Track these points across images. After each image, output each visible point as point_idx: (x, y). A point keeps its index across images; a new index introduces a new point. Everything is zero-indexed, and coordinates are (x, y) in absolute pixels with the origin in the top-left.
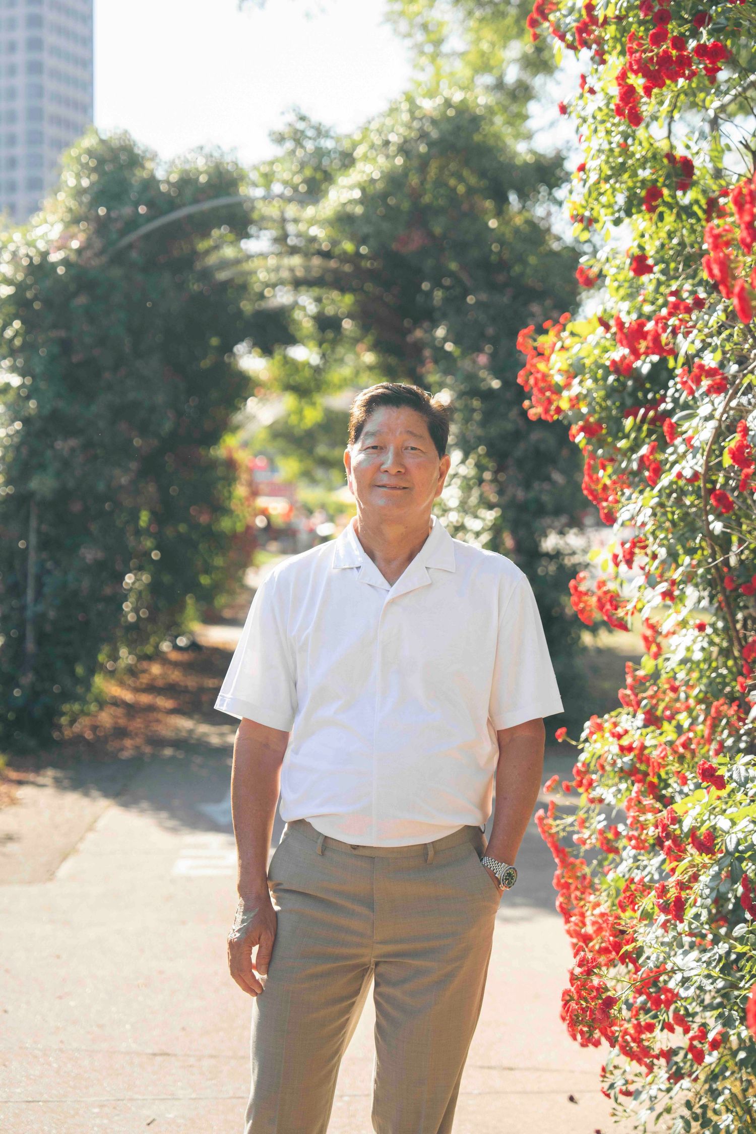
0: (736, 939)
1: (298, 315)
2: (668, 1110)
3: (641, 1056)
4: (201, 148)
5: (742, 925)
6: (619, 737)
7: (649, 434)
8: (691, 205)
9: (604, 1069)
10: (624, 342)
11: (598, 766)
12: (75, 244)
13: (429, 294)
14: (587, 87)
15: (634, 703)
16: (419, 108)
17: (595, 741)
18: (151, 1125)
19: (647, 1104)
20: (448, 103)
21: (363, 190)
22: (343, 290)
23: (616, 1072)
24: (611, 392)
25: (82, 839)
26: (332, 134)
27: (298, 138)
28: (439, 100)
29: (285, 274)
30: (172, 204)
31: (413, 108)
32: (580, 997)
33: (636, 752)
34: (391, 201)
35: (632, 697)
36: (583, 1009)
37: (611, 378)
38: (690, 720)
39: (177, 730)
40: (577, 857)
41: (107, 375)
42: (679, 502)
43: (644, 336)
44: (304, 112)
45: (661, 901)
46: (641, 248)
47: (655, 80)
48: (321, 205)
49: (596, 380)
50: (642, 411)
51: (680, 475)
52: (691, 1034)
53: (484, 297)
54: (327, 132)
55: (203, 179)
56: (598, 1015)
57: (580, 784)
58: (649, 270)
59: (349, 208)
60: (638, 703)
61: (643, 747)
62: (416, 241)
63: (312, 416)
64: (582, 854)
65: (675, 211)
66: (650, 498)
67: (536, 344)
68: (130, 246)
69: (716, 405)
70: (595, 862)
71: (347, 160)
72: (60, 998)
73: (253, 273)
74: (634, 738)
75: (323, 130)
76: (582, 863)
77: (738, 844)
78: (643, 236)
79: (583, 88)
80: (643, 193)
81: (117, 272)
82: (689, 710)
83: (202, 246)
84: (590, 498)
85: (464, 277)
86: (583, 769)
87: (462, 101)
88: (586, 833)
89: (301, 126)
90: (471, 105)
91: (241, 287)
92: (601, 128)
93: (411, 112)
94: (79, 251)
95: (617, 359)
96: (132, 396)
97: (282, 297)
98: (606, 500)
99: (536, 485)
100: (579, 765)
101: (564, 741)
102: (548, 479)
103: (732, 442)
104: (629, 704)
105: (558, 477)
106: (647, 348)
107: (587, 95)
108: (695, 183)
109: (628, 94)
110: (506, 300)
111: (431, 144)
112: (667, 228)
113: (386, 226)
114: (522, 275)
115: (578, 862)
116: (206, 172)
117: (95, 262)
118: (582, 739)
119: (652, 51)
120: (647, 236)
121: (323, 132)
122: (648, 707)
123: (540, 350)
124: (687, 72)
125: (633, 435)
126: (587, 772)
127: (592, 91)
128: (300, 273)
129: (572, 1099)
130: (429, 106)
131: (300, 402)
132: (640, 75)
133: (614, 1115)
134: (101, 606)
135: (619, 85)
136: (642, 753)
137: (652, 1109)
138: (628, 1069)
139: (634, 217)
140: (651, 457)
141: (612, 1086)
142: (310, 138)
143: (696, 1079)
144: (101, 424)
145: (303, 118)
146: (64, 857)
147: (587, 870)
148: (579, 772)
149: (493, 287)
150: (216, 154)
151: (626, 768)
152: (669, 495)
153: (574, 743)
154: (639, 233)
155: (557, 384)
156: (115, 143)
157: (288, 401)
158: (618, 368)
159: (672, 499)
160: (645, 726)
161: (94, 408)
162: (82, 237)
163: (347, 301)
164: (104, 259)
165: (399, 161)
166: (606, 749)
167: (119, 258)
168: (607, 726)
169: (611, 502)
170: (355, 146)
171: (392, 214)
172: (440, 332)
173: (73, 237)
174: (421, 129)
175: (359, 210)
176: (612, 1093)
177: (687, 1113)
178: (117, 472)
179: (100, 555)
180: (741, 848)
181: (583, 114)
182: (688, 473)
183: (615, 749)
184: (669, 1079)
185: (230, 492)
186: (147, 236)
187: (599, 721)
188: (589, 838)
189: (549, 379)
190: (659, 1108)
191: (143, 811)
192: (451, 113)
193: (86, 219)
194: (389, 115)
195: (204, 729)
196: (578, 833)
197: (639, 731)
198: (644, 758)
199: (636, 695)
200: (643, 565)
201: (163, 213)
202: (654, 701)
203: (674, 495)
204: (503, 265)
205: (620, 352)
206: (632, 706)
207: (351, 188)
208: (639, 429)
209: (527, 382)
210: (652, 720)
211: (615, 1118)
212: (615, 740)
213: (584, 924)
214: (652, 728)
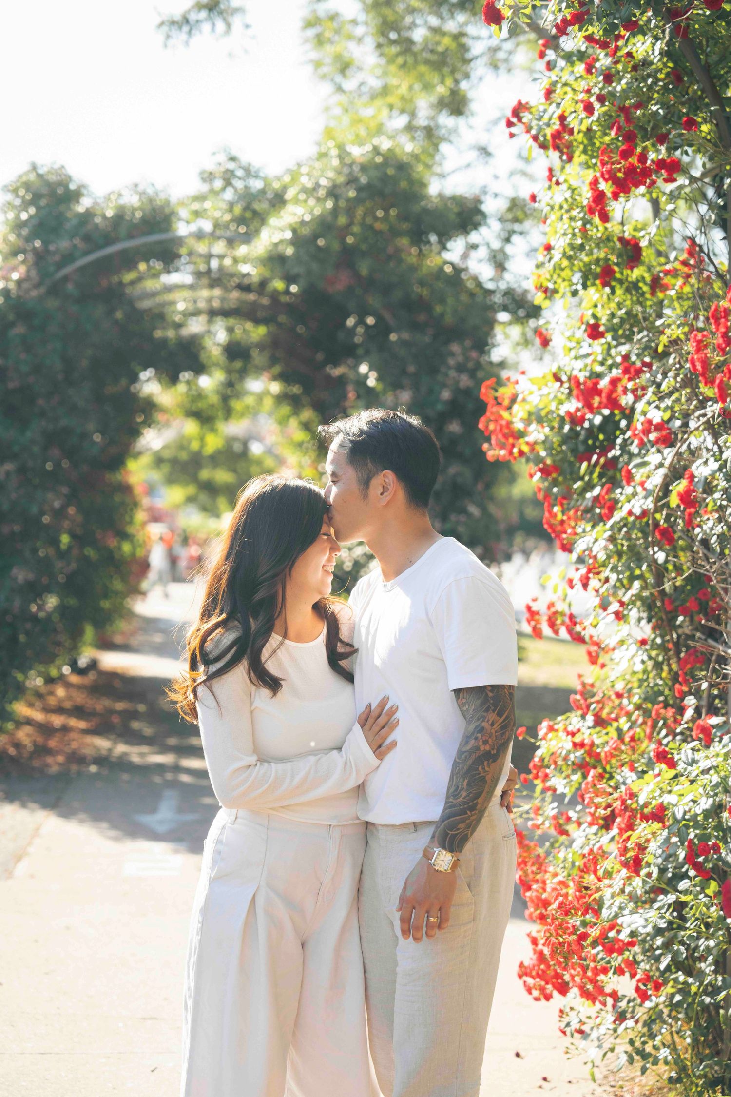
0: (680, 892)
1: (208, 343)
2: (612, 1050)
3: (596, 994)
4: (136, 186)
5: (687, 881)
6: (573, 734)
7: (601, 476)
8: (638, 281)
9: (561, 1011)
10: (581, 398)
11: (551, 761)
12: (15, 276)
13: (352, 331)
14: (554, 179)
15: (584, 706)
16: (349, 154)
17: (551, 740)
18: (155, 1072)
19: (596, 1043)
20: (376, 150)
21: (294, 231)
22: (257, 322)
23: (572, 1014)
24: (565, 439)
25: (30, 844)
26: (261, 174)
27: (228, 178)
28: (368, 148)
29: (202, 305)
30: (108, 239)
31: (343, 154)
32: (558, 934)
33: (587, 748)
34: (321, 242)
35: (582, 702)
36: (560, 944)
37: (567, 428)
38: (629, 724)
39: (97, 749)
40: (532, 839)
41: (41, 402)
42: (627, 537)
43: (599, 393)
44: (234, 153)
45: (623, 858)
46: (594, 316)
47: (622, 187)
48: (253, 244)
49: (552, 428)
50: (595, 457)
51: (630, 513)
52: (638, 977)
53: (406, 336)
54: (257, 171)
55: (138, 215)
56: (574, 947)
57: (536, 777)
58: (601, 335)
59: (281, 248)
60: (588, 707)
61: (592, 744)
62: (342, 281)
63: (213, 443)
64: (536, 837)
65: (624, 286)
66: (603, 531)
67: (497, 395)
68: (66, 279)
69: (665, 455)
70: (547, 844)
71: (278, 200)
72: (47, 974)
73: (174, 303)
74: (586, 736)
75: (253, 170)
76: (536, 846)
77: (685, 813)
78: (596, 306)
79: (550, 180)
80: (599, 270)
81: (52, 304)
82: (629, 714)
83: (129, 277)
84: (549, 531)
85: (387, 316)
86: (539, 764)
87: (389, 150)
88: (540, 820)
89: (231, 166)
90: (398, 151)
91: (159, 317)
92: (566, 217)
93: (340, 157)
94: (19, 283)
95: (572, 410)
96: (64, 422)
97: (195, 326)
98: (565, 532)
99: (453, 517)
100: (536, 759)
101: (524, 739)
102: (464, 511)
103: (680, 486)
104: (579, 708)
105: (474, 510)
106: (600, 403)
107: (554, 187)
108: (643, 263)
109: (599, 198)
110: (427, 339)
111: (359, 189)
112: (616, 300)
113: (315, 266)
114: (442, 315)
115: (532, 844)
116: (141, 209)
117: (34, 293)
118: (540, 737)
119: (620, 163)
120: (600, 306)
121: (253, 173)
122: (597, 710)
123: (499, 400)
124: (648, 181)
125: (587, 478)
126: (542, 767)
127: (558, 183)
128: (216, 304)
129: (518, 1055)
130: (358, 152)
131: (202, 428)
132: (610, 183)
133: (567, 1053)
134: (28, 626)
135: (592, 189)
136: (590, 749)
137: (600, 1047)
138: (581, 1009)
139: (589, 289)
140: (606, 497)
141: (568, 1025)
142: (240, 179)
143: (637, 1022)
144: (36, 449)
145: (233, 159)
146: (19, 859)
147: (541, 851)
148: (535, 766)
149: (415, 327)
150: (150, 191)
151: (578, 761)
152: (620, 530)
153: (532, 740)
154: (592, 303)
155: (519, 430)
156: (52, 178)
157: (191, 427)
158: (575, 420)
159: (623, 533)
160: (594, 727)
161: (29, 434)
162: (23, 269)
163: (258, 332)
164: (42, 290)
165: (329, 204)
166: (560, 746)
167: (55, 290)
168: (560, 727)
169: (570, 534)
170: (285, 188)
171: (319, 255)
172: (363, 368)
173: (14, 269)
174: (351, 174)
175: (289, 251)
176: (568, 1030)
177: (629, 1048)
178: (50, 496)
179: (31, 576)
180: (687, 817)
181: (551, 203)
182: (637, 511)
183: (569, 746)
184: (614, 1022)
185: (131, 517)
186: (82, 269)
187: (551, 723)
188: (543, 823)
189: (512, 426)
190: (607, 1046)
191: (82, 821)
192: (379, 160)
193: (24, 251)
194: (318, 160)
195: (121, 748)
196: (532, 819)
197: (589, 731)
198: (593, 754)
199: (586, 700)
200: (597, 588)
201: (99, 247)
202: (600, 705)
203: (625, 529)
204: (423, 305)
205: (573, 405)
206: (582, 709)
207: (282, 230)
208: (591, 473)
209: (487, 427)
210: (600, 722)
211: (568, 1056)
212: (570, 737)
213: (544, 890)
214: (598, 729)
